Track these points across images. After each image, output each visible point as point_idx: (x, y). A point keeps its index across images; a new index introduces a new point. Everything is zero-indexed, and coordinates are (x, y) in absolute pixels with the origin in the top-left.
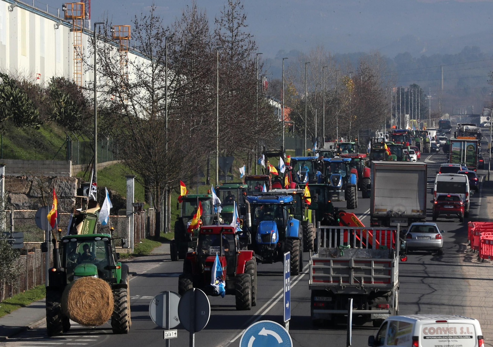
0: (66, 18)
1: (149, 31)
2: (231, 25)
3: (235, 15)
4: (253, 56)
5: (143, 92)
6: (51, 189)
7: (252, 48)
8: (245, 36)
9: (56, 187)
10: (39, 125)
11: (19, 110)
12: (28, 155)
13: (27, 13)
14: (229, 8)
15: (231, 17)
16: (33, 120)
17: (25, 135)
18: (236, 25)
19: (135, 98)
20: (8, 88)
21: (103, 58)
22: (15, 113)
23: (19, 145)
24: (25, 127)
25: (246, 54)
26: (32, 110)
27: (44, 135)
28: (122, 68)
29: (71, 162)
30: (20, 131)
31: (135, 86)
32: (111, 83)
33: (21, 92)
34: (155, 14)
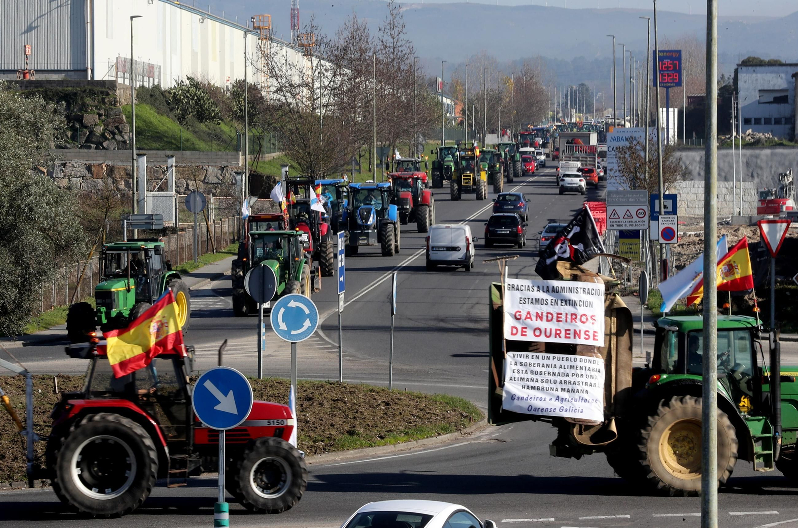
0: (255, 28)
1: (309, 38)
2: (392, 33)
3: (396, 24)
4: (412, 59)
5: (305, 92)
6: (224, 177)
7: (411, 53)
8: (405, 42)
9: (227, 175)
10: (220, 121)
11: (201, 107)
12: (207, 147)
13: (218, 24)
14: (390, 18)
15: (392, 26)
16: (214, 117)
17: (208, 129)
18: (396, 33)
19: (297, 97)
20: (193, 90)
21: (270, 63)
22: (198, 111)
23: (200, 138)
24: (207, 123)
25: (405, 58)
26: (214, 109)
27: (225, 130)
28: (287, 71)
29: (241, 153)
30: (203, 126)
31: (299, 86)
32: (275, 83)
33: (204, 93)
34: (314, 24)
